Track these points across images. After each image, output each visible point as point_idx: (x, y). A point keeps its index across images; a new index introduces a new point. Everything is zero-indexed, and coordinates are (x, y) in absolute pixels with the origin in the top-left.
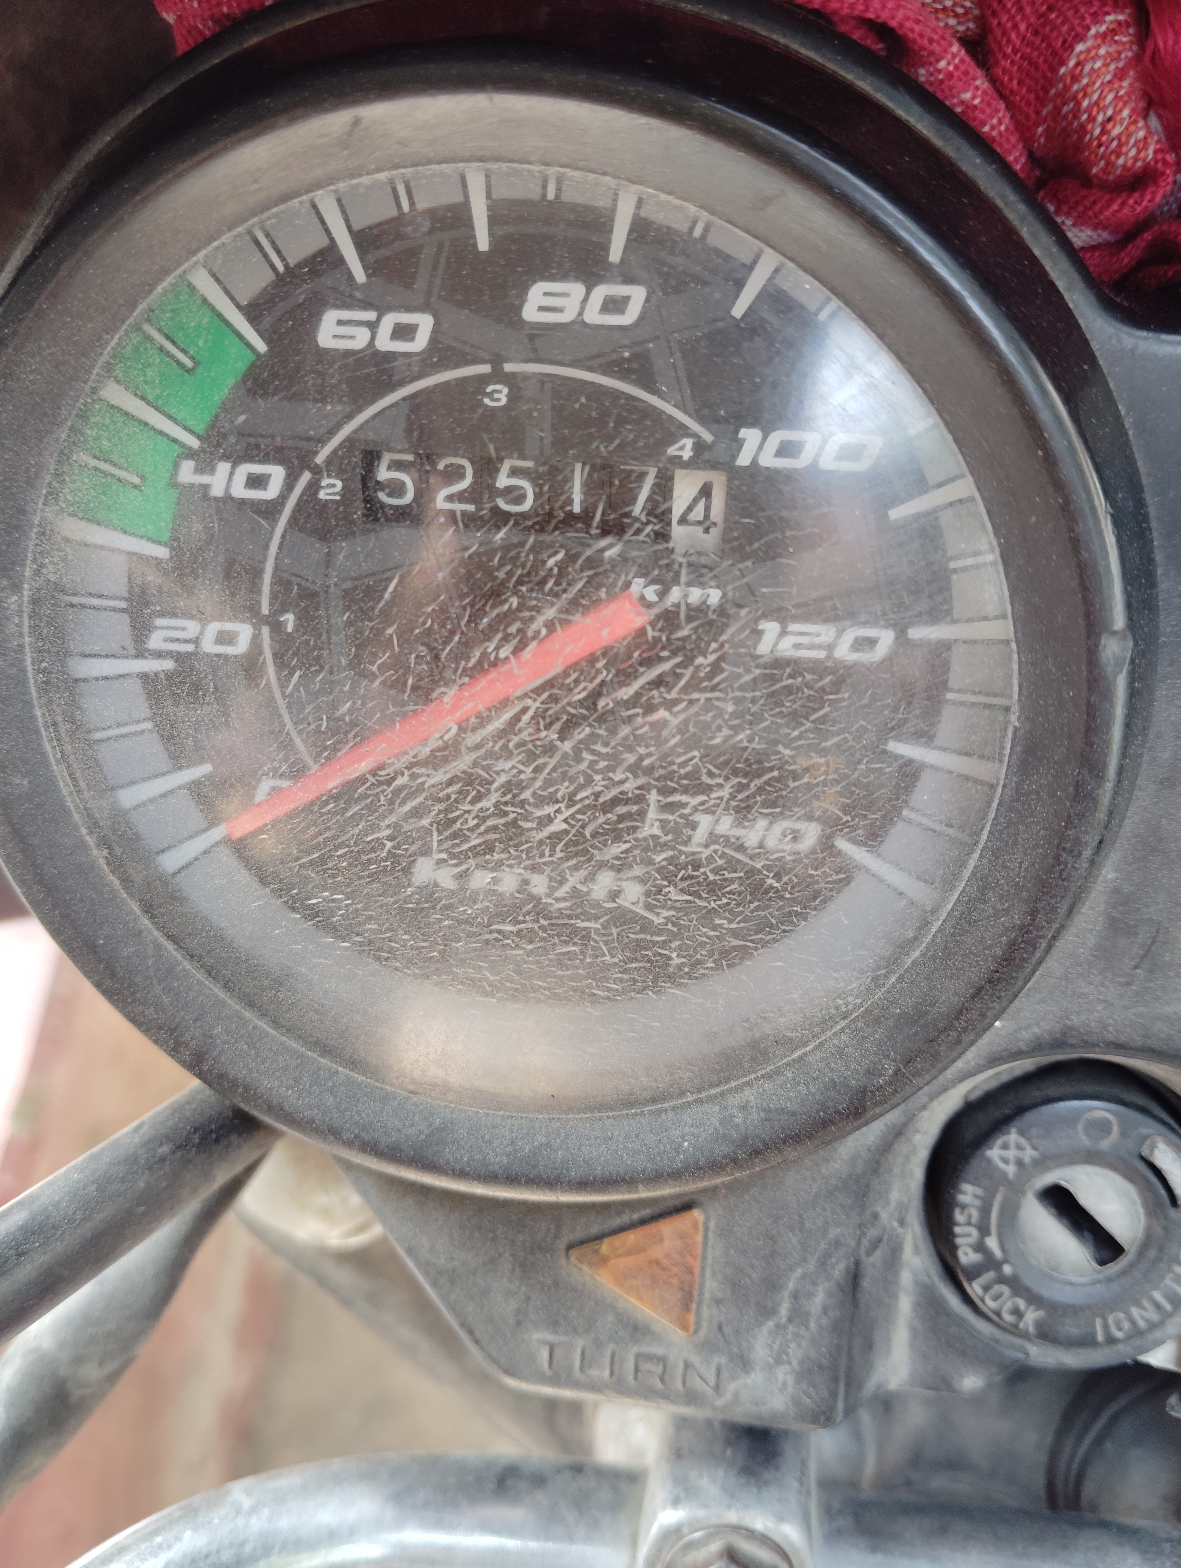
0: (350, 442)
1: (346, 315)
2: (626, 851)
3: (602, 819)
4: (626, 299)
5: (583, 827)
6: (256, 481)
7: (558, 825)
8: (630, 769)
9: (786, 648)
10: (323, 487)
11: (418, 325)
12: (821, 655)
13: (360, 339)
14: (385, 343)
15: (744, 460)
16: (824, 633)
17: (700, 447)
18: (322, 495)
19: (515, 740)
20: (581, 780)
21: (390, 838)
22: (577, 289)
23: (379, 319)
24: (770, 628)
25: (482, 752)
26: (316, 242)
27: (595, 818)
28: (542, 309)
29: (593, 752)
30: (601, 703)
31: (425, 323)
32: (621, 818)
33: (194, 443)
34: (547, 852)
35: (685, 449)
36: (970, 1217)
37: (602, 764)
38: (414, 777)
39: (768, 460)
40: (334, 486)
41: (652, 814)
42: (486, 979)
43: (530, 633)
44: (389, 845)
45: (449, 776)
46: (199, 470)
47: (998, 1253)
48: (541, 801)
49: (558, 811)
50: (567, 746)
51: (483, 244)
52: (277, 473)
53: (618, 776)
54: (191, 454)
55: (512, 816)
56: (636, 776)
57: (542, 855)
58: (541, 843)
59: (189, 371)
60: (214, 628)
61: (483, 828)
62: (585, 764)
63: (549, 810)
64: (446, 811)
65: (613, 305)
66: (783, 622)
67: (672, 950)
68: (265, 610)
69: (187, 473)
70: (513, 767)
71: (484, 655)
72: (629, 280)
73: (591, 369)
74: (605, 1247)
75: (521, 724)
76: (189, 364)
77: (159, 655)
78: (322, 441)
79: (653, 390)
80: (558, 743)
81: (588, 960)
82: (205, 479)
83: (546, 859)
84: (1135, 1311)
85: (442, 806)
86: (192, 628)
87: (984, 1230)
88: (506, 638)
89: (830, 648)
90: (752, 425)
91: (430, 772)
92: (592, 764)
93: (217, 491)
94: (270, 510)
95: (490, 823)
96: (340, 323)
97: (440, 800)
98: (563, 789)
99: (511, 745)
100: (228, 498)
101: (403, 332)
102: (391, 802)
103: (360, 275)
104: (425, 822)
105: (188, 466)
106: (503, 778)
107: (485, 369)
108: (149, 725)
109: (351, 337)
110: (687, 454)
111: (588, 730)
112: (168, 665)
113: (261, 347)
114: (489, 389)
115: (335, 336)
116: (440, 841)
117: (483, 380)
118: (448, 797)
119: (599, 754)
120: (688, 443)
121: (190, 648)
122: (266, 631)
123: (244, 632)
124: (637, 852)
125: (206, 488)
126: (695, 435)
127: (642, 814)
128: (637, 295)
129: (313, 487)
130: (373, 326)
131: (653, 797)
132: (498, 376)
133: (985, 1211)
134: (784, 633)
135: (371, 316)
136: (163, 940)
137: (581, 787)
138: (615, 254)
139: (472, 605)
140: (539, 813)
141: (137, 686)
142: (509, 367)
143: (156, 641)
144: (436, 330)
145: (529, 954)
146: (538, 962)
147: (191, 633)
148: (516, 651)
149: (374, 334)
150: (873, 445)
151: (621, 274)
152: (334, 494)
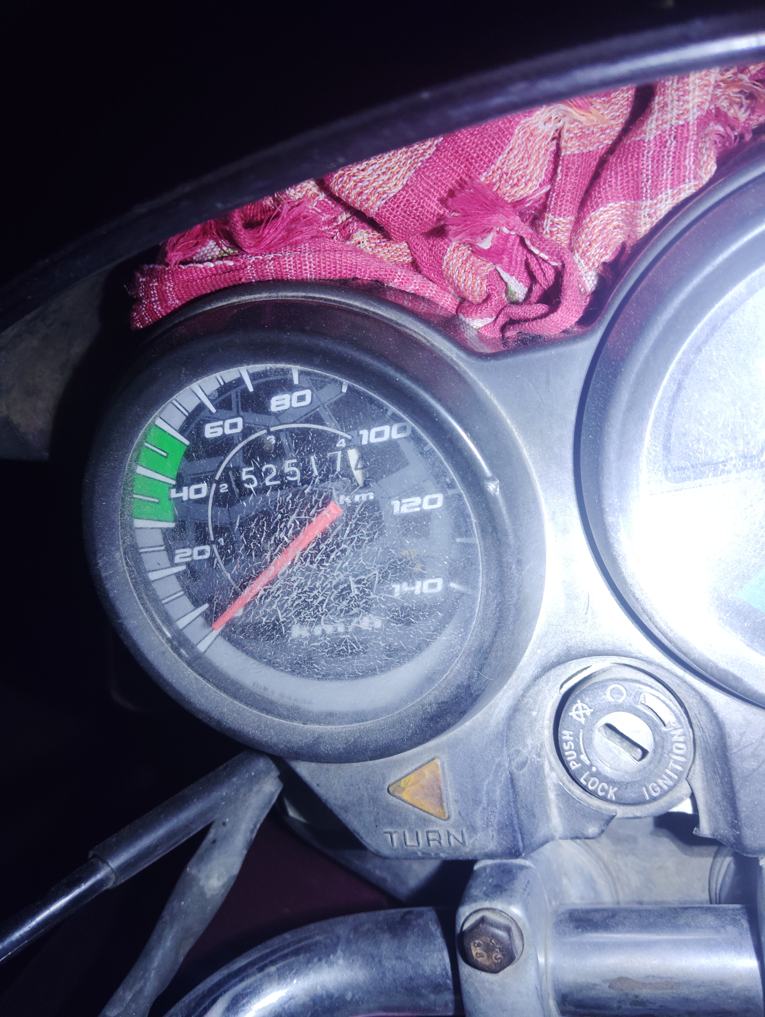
0: (227, 469)
1: (213, 424)
2: (349, 603)
3: (336, 592)
4: (305, 395)
5: (330, 596)
6: (198, 491)
7: (320, 599)
8: (341, 569)
9: (405, 510)
10: (220, 488)
11: (237, 422)
12: (418, 509)
13: (219, 432)
14: (228, 431)
15: (364, 442)
16: (417, 500)
17: (347, 441)
18: (222, 491)
19: (296, 568)
20: (323, 578)
21: (264, 616)
22: (287, 396)
23: (224, 424)
24: (396, 503)
25: (286, 576)
26: (196, 403)
27: (333, 592)
28: (278, 406)
29: (323, 566)
30: (321, 547)
31: (239, 421)
32: (342, 590)
33: (174, 482)
34: (320, 610)
35: (341, 443)
36: (571, 746)
37: (328, 570)
38: (265, 590)
39: (373, 440)
40: (224, 486)
41: (353, 586)
42: (315, 668)
43: (288, 527)
44: (264, 619)
45: (277, 587)
46: (177, 492)
47: (588, 762)
48: (312, 590)
49: (319, 592)
50: (314, 566)
51: (251, 389)
52: (204, 486)
53: (335, 574)
54: (174, 487)
55: (303, 598)
56: (342, 573)
57: (318, 611)
58: (317, 607)
59: (166, 457)
60: (197, 549)
61: (294, 605)
62: (323, 571)
63: (316, 592)
64: (280, 601)
65: (301, 399)
66: (399, 500)
67: (379, 640)
68: (212, 538)
69: (174, 494)
70: (298, 579)
71: (275, 538)
72: (303, 388)
73: (301, 423)
74: (402, 783)
75: (295, 561)
76: (165, 454)
77: (180, 564)
78: (217, 471)
79: (323, 424)
80: (311, 566)
81: (350, 651)
82: (179, 495)
83: (321, 612)
84: (660, 782)
85: (278, 599)
86: (188, 551)
87: (579, 753)
88: (281, 530)
89: (420, 506)
90: (364, 428)
91: (270, 586)
92: (325, 570)
93: (185, 498)
94: (204, 501)
95: (297, 603)
96: (212, 428)
97: (277, 598)
98: (318, 584)
99: (294, 570)
100: (189, 500)
102: (260, 601)
103: (213, 410)
104: (274, 607)
105: (173, 491)
106: (296, 584)
107: (264, 432)
108: (182, 593)
109: (216, 432)
110: (344, 445)
111: (320, 558)
112: (184, 568)
113: (187, 443)
114: (268, 439)
115: (211, 433)
116: (282, 614)
117: (264, 436)
118: (279, 596)
119: (326, 566)
120: (343, 440)
121: (189, 559)
122: (215, 547)
123: (207, 548)
124: (352, 603)
125: (181, 497)
126: (344, 437)
127: (349, 586)
128: (308, 393)
129: (217, 489)
130: (222, 426)
131: (351, 579)
132: (269, 433)
133: (577, 744)
134: (401, 505)
135: (220, 423)
136: (198, 677)
137: (324, 581)
138: (296, 381)
139: (266, 520)
140: (312, 595)
141: (174, 579)
142: (272, 429)
143: (177, 560)
144: (244, 422)
145: (328, 653)
146: (331, 657)
147: (189, 554)
148: (286, 533)
149: (224, 429)
150: (409, 425)
151: (300, 387)
152: (225, 489)
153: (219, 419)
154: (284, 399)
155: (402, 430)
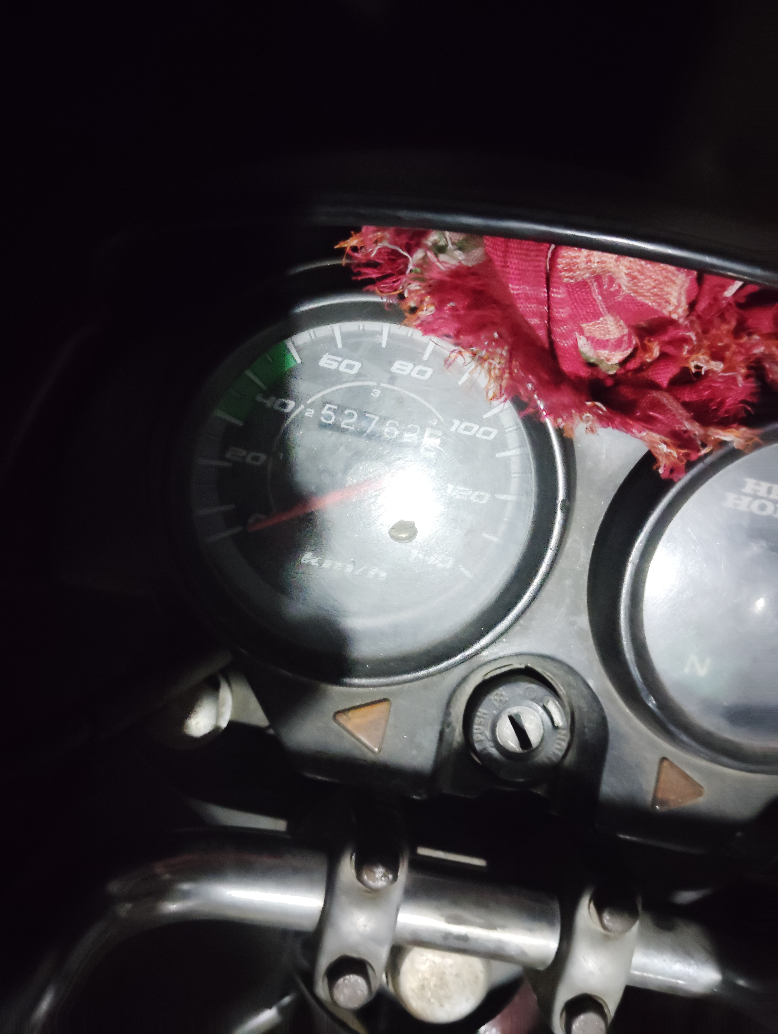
4: (426, 372)
9: (455, 494)
10: (307, 412)
13: (334, 366)
14: (342, 368)
15: (453, 429)
16: (468, 491)
17: (439, 422)
22: (411, 365)
24: (451, 487)
28: (398, 369)
31: (358, 365)
33: (265, 388)
35: (434, 422)
36: (480, 721)
39: (461, 431)
40: (311, 412)
46: (263, 398)
51: (384, 344)
52: (292, 404)
54: (262, 391)
60: (252, 454)
65: (421, 373)
66: (455, 485)
68: (274, 450)
69: (259, 397)
72: (428, 366)
73: (409, 391)
74: (350, 714)
76: (272, 362)
77: (228, 460)
78: (311, 396)
79: (428, 402)
82: (264, 401)
86: (243, 452)
89: (468, 496)
90: (458, 419)
93: (269, 406)
96: (329, 359)
100: (271, 409)
101: (351, 367)
103: (340, 345)
105: (260, 395)
108: (215, 486)
110: (435, 424)
112: (230, 465)
113: (299, 361)
114: (374, 391)
115: (326, 363)
120: (435, 420)
121: (241, 460)
122: (271, 458)
123: (263, 457)
125: (264, 404)
126: (438, 419)
128: (430, 371)
129: (304, 411)
130: (340, 363)
132: (378, 387)
134: (454, 489)
135: (340, 359)
138: (425, 357)
141: (215, 471)
142: (382, 385)
147: (243, 455)
149: (339, 365)
150: (495, 432)
151: (426, 364)
152: (310, 414)
153: (341, 356)
154: (407, 366)
155: (488, 433)
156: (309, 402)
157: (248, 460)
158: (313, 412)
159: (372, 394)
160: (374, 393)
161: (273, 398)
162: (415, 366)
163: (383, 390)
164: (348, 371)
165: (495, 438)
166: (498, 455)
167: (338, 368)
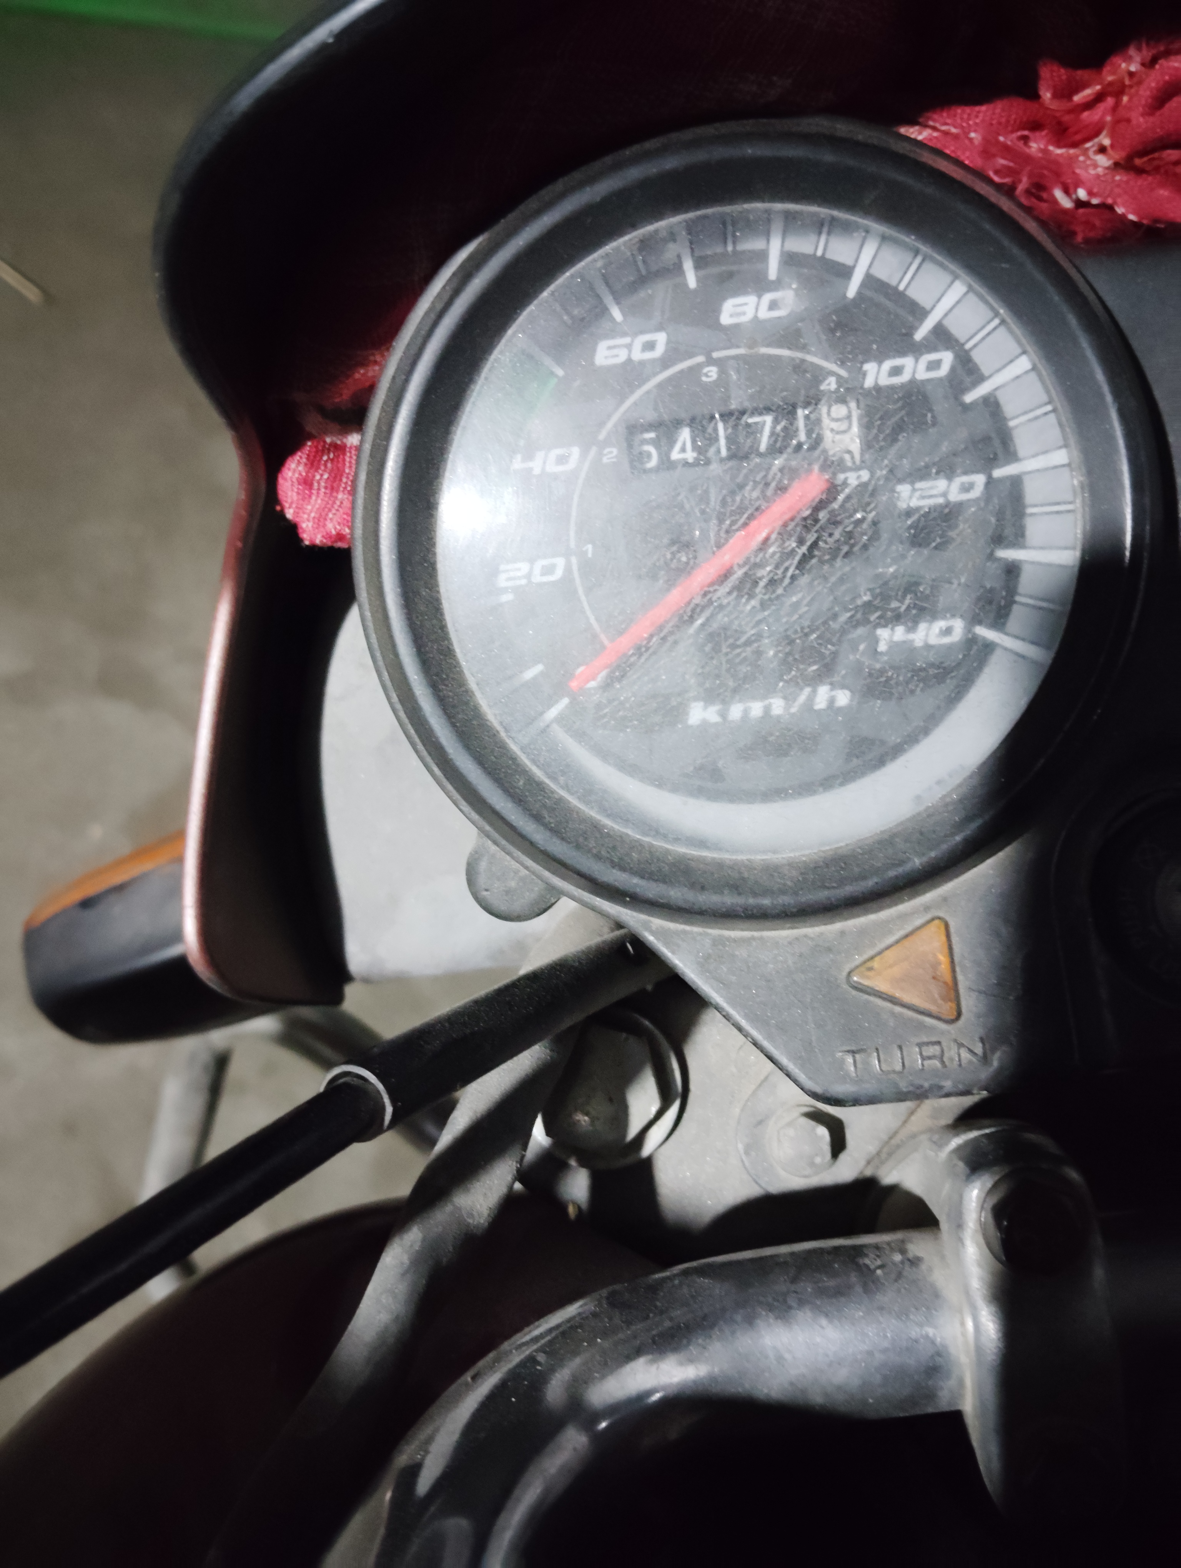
1: (611, 342)
6: (562, 460)
9: (918, 501)
10: (606, 455)
11: (656, 341)
12: (941, 500)
13: (622, 356)
14: (638, 355)
15: (869, 383)
17: (840, 380)
18: (605, 460)
22: (751, 299)
23: (632, 341)
24: (904, 489)
28: (733, 315)
31: (661, 338)
33: (522, 443)
35: (831, 384)
39: (885, 380)
40: (611, 452)
46: (524, 460)
51: (693, 286)
52: (574, 452)
54: (520, 450)
60: (541, 565)
66: (912, 483)
68: (572, 546)
69: (517, 463)
72: (783, 288)
73: (766, 346)
74: (874, 964)
77: (503, 590)
78: (604, 424)
79: (807, 351)
82: (529, 465)
86: (524, 567)
89: (945, 494)
90: (872, 360)
93: (537, 471)
94: (571, 479)
96: (610, 348)
100: (544, 474)
101: (650, 346)
103: (618, 317)
105: (518, 457)
107: (700, 359)
109: (617, 356)
110: (833, 386)
112: (512, 596)
113: (560, 373)
114: (705, 370)
117: (700, 366)
120: (833, 379)
121: (524, 582)
122: (574, 560)
123: (560, 564)
125: (530, 471)
126: (837, 374)
128: (788, 296)
129: (598, 457)
130: (629, 347)
132: (711, 361)
134: (914, 490)
135: (627, 340)
138: (773, 274)
142: (715, 355)
144: (668, 342)
147: (524, 571)
149: (630, 351)
150: (947, 358)
151: (776, 285)
152: (612, 458)
153: (624, 334)
154: (746, 304)
155: (934, 365)
156: (602, 436)
157: (537, 578)
158: (615, 451)
159: (704, 379)
160: (707, 375)
161: (540, 455)
162: (760, 297)
163: (720, 363)
164: (649, 355)
165: (953, 369)
166: (969, 398)
167: (629, 355)
